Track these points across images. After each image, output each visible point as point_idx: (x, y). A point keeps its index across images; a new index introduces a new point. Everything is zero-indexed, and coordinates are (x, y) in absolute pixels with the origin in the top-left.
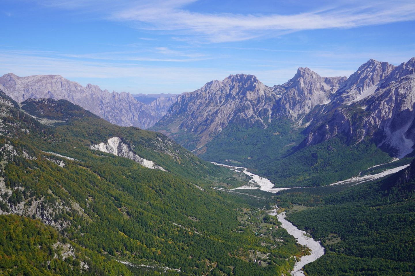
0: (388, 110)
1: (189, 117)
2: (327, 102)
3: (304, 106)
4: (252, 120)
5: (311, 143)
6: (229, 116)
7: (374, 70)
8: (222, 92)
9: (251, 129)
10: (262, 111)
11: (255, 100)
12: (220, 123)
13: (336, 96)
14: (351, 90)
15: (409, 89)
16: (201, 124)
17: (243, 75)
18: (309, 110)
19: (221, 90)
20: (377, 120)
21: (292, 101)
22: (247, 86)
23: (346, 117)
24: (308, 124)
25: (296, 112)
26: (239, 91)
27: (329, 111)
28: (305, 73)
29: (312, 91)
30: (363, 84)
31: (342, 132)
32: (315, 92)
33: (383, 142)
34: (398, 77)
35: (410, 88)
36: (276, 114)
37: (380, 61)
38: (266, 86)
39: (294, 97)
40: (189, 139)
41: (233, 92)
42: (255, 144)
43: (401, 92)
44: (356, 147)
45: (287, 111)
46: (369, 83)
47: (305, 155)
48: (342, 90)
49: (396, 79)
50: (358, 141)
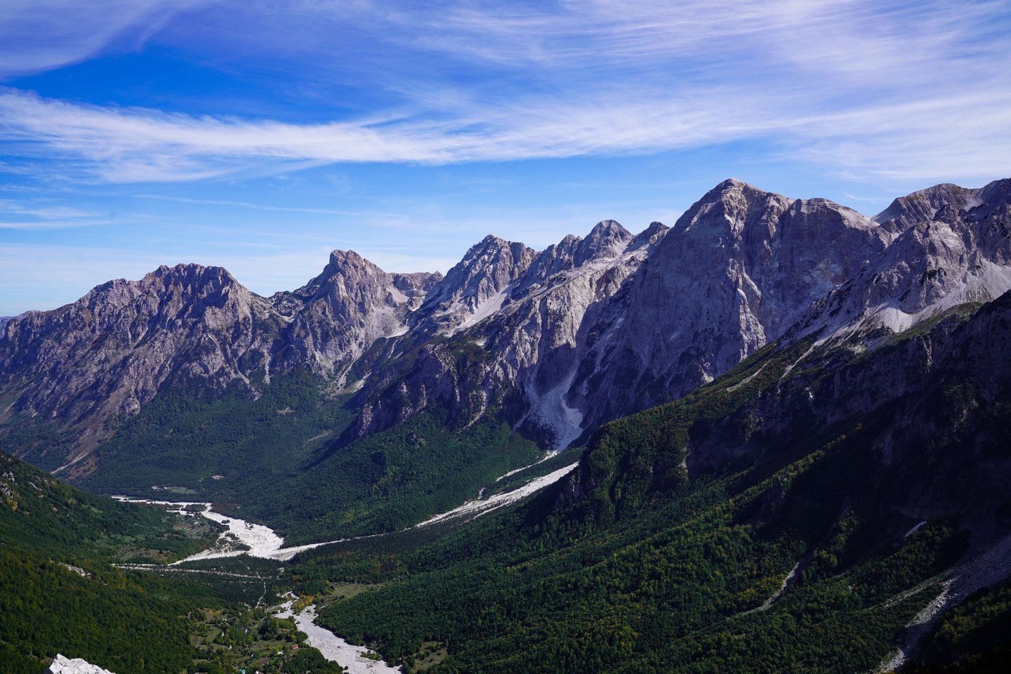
0: (529, 346)
1: (42, 378)
2: (400, 331)
3: (347, 341)
4: (221, 379)
5: (369, 429)
6: (160, 372)
7: (496, 260)
8: (138, 312)
9: (218, 403)
10: (247, 357)
11: (228, 330)
12: (136, 391)
13: (420, 317)
14: (452, 302)
15: (566, 300)
16: (80, 395)
17: (195, 267)
18: (361, 350)
19: (134, 304)
20: (510, 369)
21: (319, 331)
22: (205, 295)
23: (443, 364)
24: (360, 384)
25: (331, 357)
26: (185, 309)
27: (405, 352)
28: (348, 264)
29: (366, 306)
30: (477, 290)
31: (437, 400)
32: (373, 308)
33: (525, 417)
34: (544, 274)
35: (569, 298)
36: (283, 362)
37: (507, 241)
38: (255, 295)
39: (324, 320)
40: (44, 438)
41: (168, 311)
42: (232, 440)
43: (551, 307)
44: (468, 433)
45: (309, 354)
46: (489, 286)
47: (356, 458)
48: (432, 303)
49: (540, 280)
50: (473, 419)
